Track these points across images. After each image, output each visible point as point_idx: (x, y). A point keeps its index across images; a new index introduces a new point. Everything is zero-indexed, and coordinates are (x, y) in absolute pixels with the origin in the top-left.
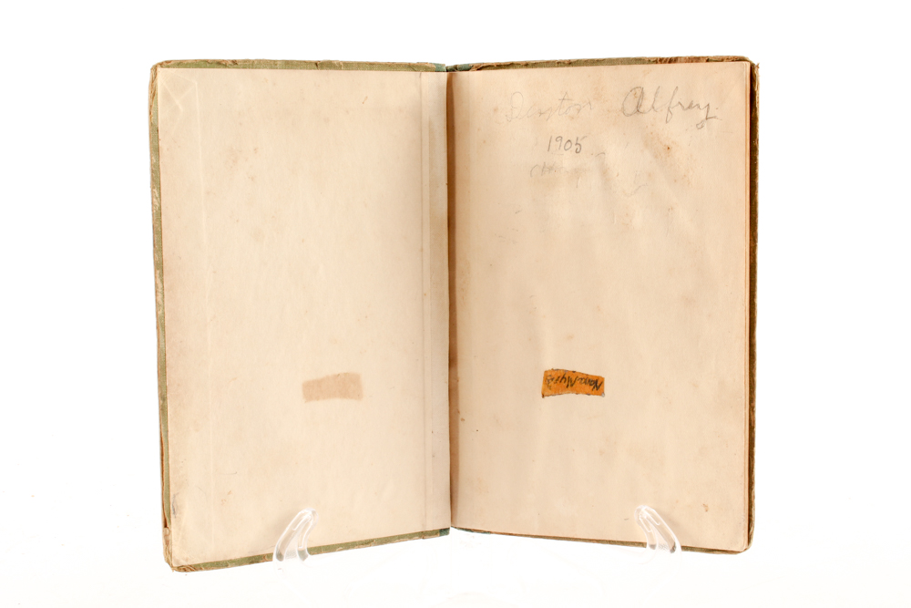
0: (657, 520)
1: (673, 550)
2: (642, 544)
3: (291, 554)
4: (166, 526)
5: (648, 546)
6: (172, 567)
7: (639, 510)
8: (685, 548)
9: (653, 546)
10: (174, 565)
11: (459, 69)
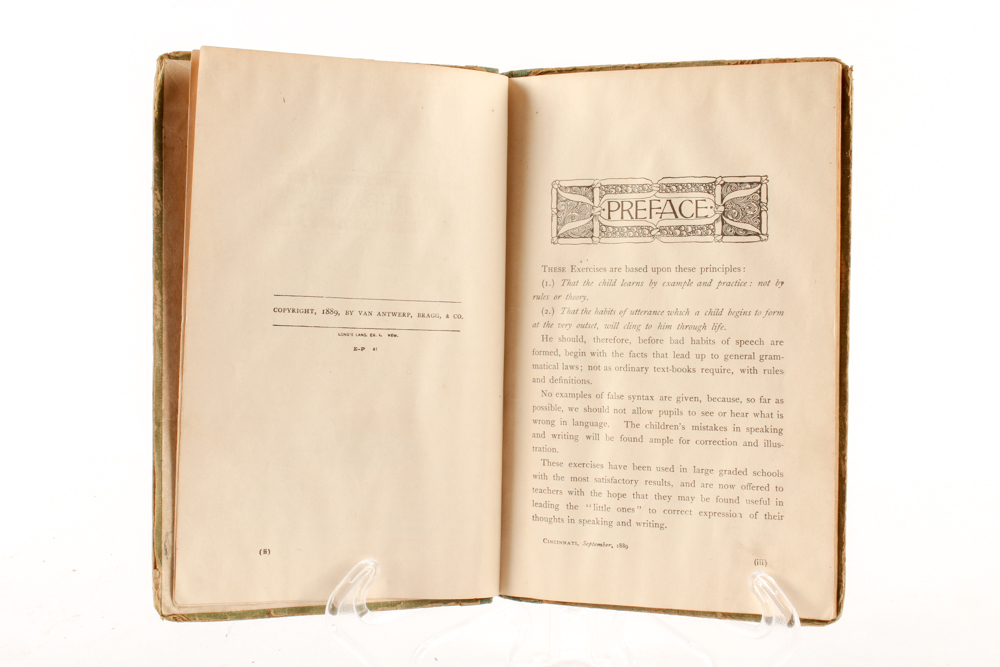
0: (774, 589)
1: (791, 623)
2: (757, 618)
3: (347, 609)
4: (155, 567)
5: (763, 619)
6: (162, 616)
7: (754, 577)
8: (804, 621)
9: (769, 620)
10: (164, 613)
11: (511, 75)
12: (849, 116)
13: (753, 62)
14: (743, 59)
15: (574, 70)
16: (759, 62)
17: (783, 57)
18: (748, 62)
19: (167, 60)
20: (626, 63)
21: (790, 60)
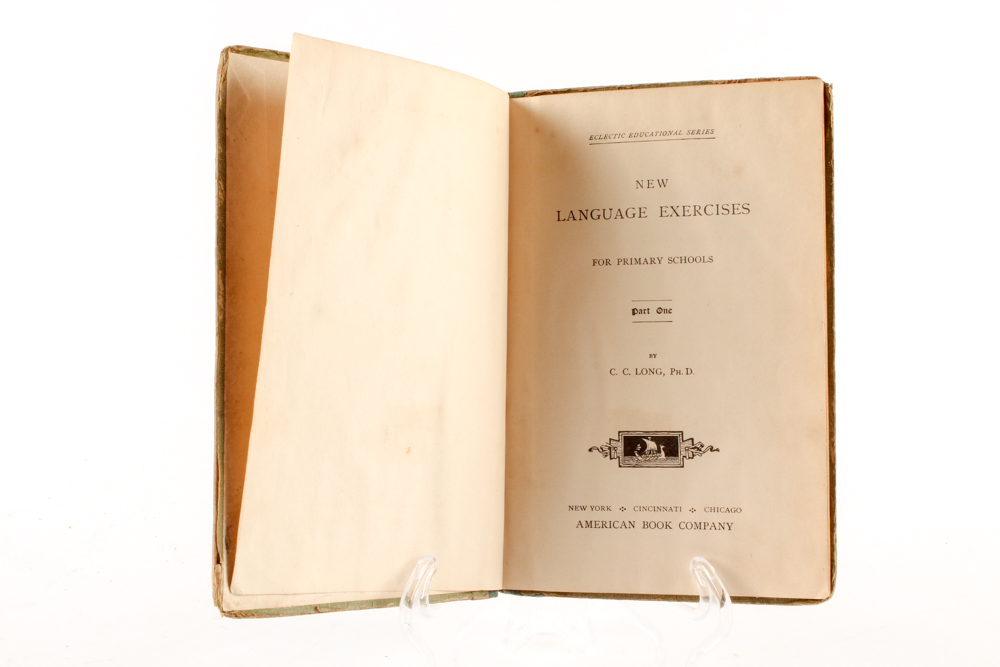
1: (722, 602)
4: (218, 562)
5: (701, 599)
6: (223, 612)
10: (225, 609)
11: (512, 96)
12: (831, 129)
13: (740, 82)
14: (730, 79)
15: (569, 91)
16: (745, 81)
17: (768, 77)
18: (735, 82)
19: (231, 54)
20: (619, 84)
21: (774, 79)
